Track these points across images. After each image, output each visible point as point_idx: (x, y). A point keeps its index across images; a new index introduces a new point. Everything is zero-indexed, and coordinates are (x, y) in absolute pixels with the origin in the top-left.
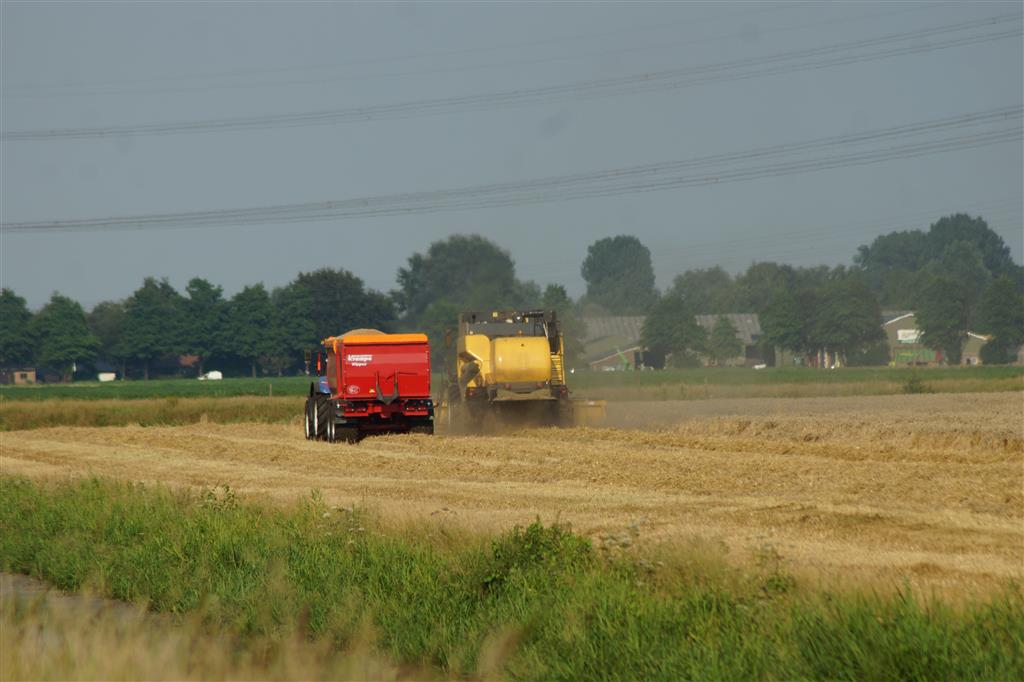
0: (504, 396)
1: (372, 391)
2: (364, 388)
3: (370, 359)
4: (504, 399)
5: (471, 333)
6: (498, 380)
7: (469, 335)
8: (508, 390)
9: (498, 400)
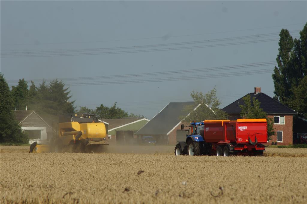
0: (91, 143)
1: (247, 140)
2: (244, 140)
3: (246, 128)
4: (91, 144)
5: (73, 121)
6: (89, 137)
7: (73, 122)
8: (92, 141)
9: (89, 144)
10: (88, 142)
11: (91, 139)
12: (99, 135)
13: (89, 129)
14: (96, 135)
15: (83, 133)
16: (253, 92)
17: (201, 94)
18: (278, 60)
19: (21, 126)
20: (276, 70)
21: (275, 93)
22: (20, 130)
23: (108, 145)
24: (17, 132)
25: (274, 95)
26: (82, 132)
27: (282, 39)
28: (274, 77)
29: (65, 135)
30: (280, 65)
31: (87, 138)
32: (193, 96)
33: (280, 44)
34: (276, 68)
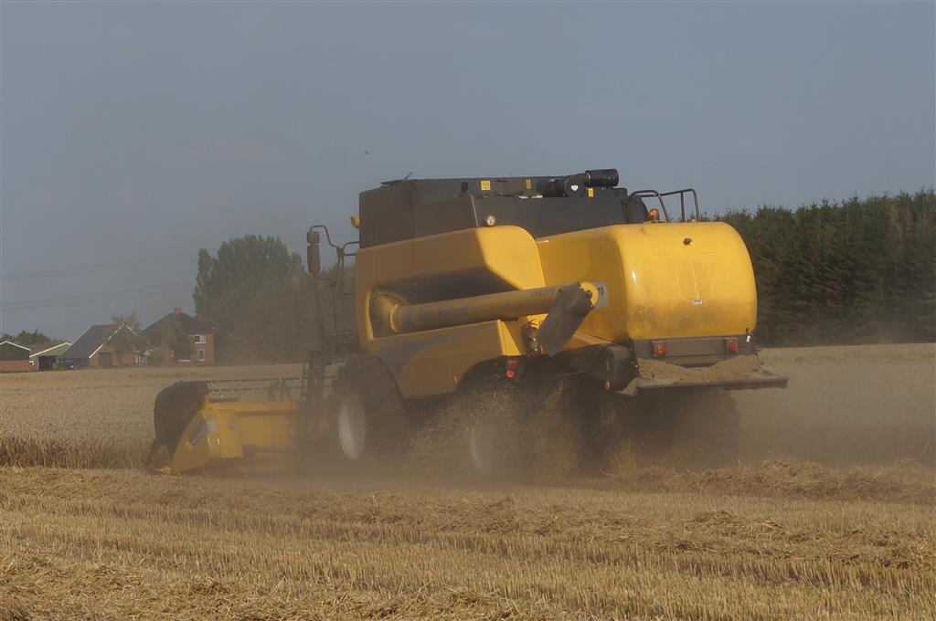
0: (659, 375)
4: (660, 381)
5: (491, 220)
6: (635, 333)
7: (485, 225)
8: (662, 357)
9: (644, 384)
10: (630, 370)
11: (652, 350)
12: (709, 313)
13: (634, 276)
14: (685, 316)
15: (594, 300)
16: (173, 312)
17: (121, 316)
18: (198, 278)
20: (197, 290)
21: (196, 312)
23: (782, 383)
25: (195, 314)
26: (588, 295)
27: (201, 259)
28: (195, 296)
29: (408, 326)
30: (199, 283)
31: (626, 342)
32: (113, 319)
33: (199, 263)
34: (196, 287)
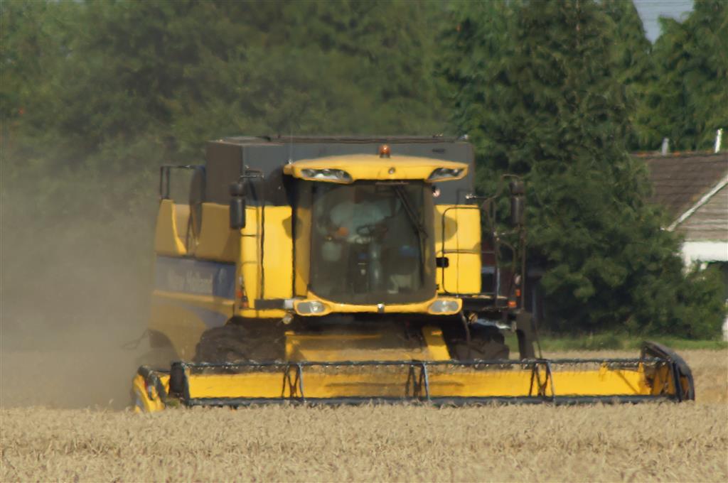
19: (682, 237)
22: (677, 264)
24: (657, 273)
